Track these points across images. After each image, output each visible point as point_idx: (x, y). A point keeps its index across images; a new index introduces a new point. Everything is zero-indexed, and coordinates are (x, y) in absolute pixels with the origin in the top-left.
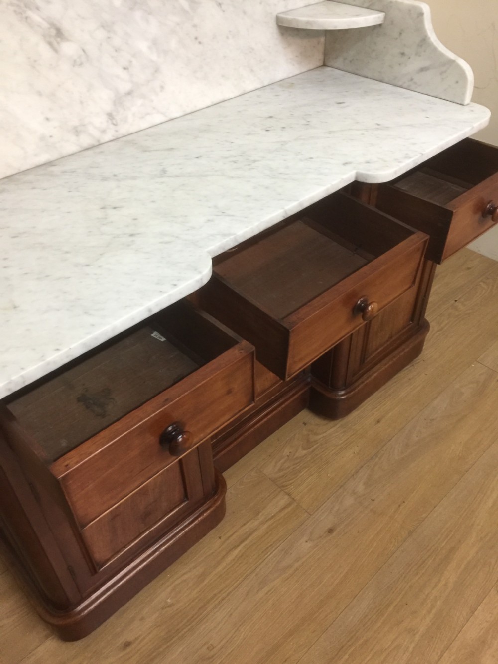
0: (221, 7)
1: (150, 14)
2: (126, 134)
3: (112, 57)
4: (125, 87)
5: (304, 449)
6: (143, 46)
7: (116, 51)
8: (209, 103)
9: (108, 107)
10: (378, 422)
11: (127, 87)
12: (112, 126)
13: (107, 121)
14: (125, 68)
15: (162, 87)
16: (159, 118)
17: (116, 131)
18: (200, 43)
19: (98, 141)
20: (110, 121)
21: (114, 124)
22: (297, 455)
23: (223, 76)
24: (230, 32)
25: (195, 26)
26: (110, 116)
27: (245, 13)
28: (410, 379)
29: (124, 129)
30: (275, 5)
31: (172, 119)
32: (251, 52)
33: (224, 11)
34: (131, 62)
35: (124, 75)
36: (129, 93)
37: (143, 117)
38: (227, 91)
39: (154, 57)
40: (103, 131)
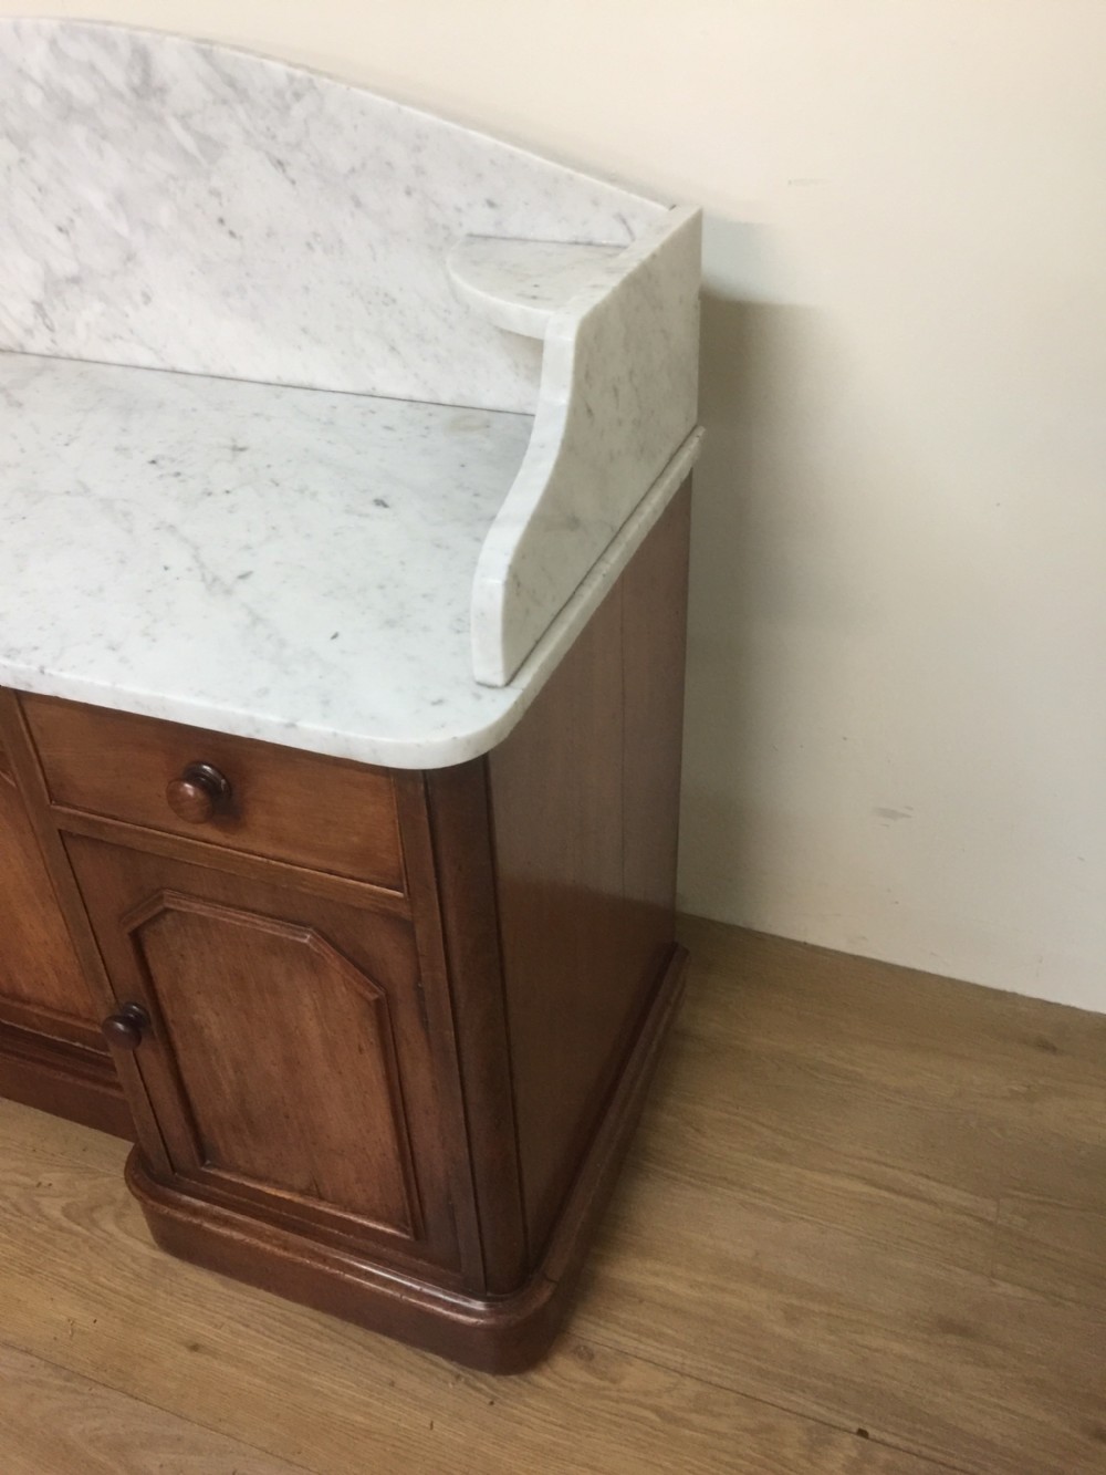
0: (284, 171)
1: (104, 137)
2: (75, 356)
3: (34, 200)
4: (65, 266)
5: (66, 1212)
6: (96, 199)
7: (40, 190)
8: (272, 379)
9: (37, 292)
10: (195, 1348)
11: (70, 268)
12: (43, 328)
13: (36, 317)
14: (60, 230)
15: (147, 299)
16: (145, 358)
17: (53, 341)
18: (232, 234)
19: (21, 346)
20: (40, 319)
21: (48, 327)
22: (45, 1203)
23: (304, 331)
24: (316, 235)
25: (215, 193)
26: (38, 306)
27: (358, 204)
28: (392, 1384)
29: (69, 346)
30: (459, 210)
31: (174, 371)
32: (387, 305)
33: (293, 182)
34: (72, 221)
35: (59, 240)
36: (75, 280)
37: (108, 340)
38: (319, 368)
39: (123, 228)
40: (29, 332)
